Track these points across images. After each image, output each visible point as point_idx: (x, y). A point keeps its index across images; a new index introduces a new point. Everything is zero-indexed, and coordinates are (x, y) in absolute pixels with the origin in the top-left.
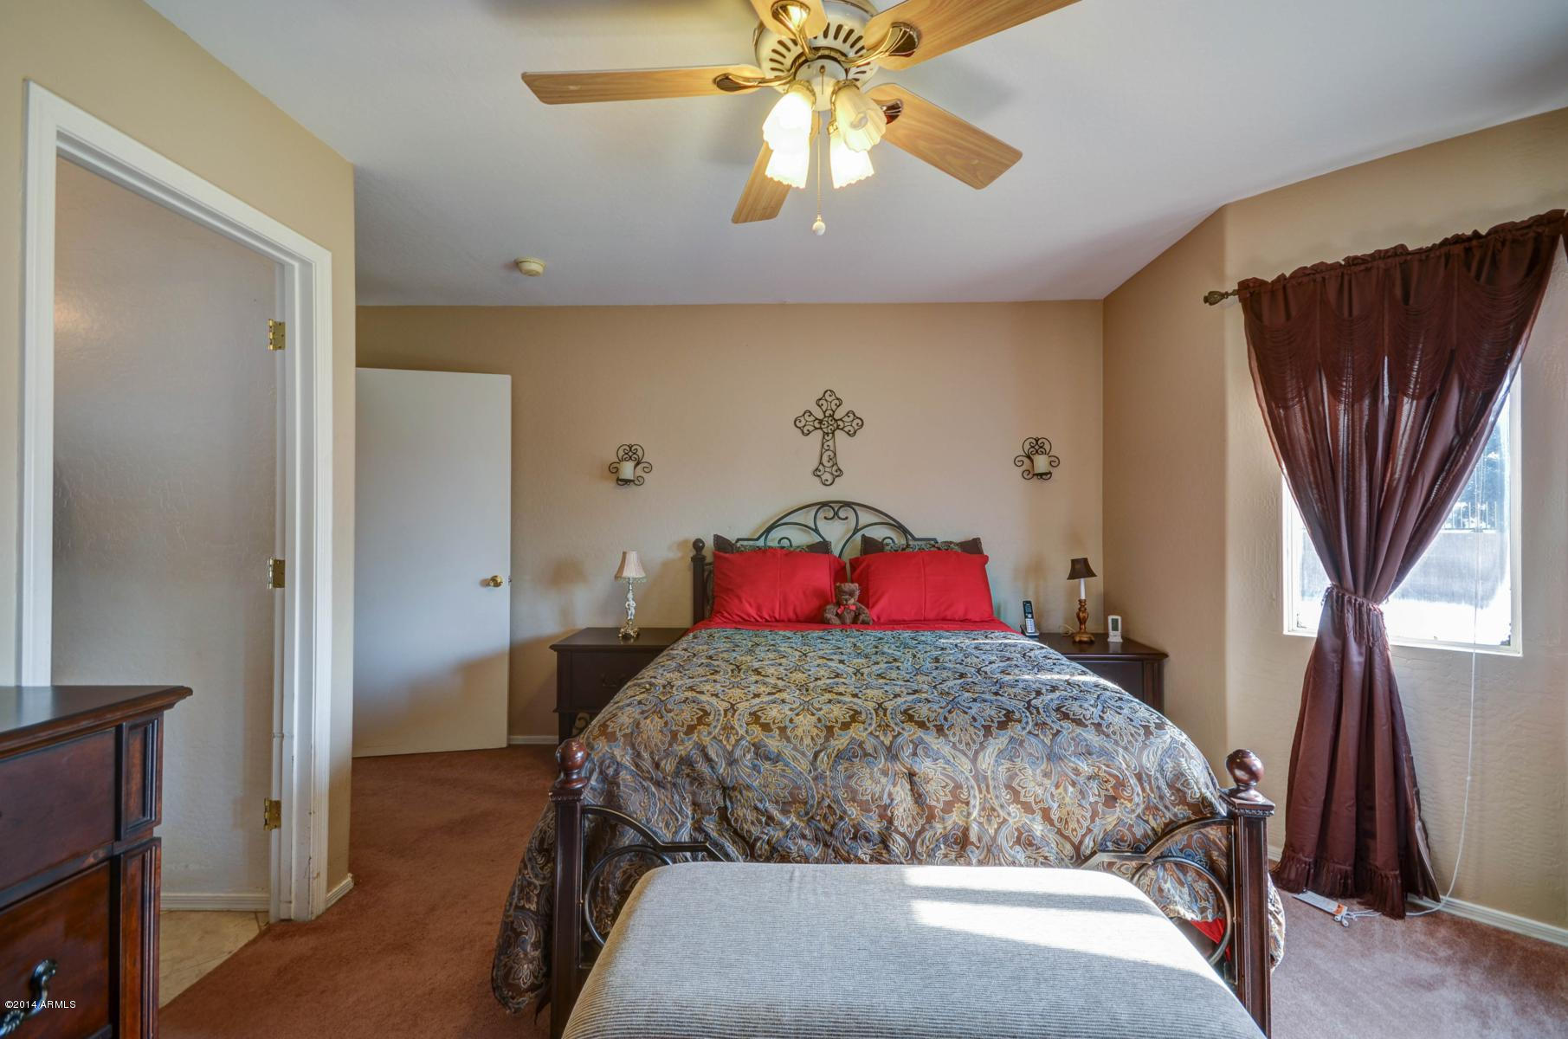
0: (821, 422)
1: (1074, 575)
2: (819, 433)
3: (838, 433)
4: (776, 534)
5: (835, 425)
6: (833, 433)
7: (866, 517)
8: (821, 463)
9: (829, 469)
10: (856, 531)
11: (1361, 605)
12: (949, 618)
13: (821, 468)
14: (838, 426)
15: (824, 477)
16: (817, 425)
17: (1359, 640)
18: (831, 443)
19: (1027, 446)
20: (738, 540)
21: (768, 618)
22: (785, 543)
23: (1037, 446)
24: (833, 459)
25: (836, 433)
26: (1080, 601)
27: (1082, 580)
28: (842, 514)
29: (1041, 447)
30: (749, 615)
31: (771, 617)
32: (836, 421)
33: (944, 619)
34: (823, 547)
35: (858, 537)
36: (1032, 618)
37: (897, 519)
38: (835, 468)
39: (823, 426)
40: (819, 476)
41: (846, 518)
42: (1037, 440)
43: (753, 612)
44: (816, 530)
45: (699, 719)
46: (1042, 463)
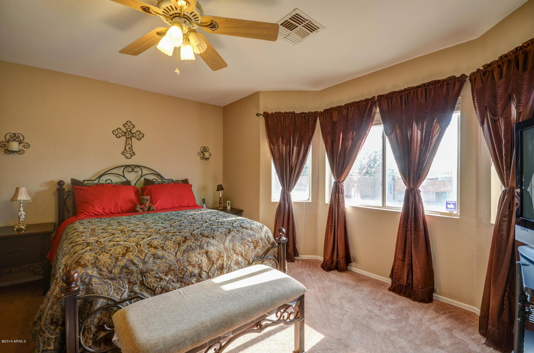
0: (125, 133)
1: (218, 190)
2: (124, 138)
3: (133, 138)
4: (104, 178)
5: (132, 135)
6: (131, 138)
7: (145, 172)
8: (125, 149)
9: (128, 152)
10: (141, 176)
11: (288, 193)
12: (183, 206)
13: (125, 151)
14: (133, 136)
15: (127, 155)
16: (123, 134)
17: (287, 202)
18: (130, 142)
19: (202, 149)
20: (84, 181)
22: (109, 181)
23: (205, 150)
24: (131, 148)
25: (132, 138)
26: (220, 197)
27: (221, 191)
28: (135, 170)
29: (206, 150)
30: (98, 212)
31: (109, 212)
32: (132, 133)
33: (181, 207)
34: (128, 183)
35: (143, 179)
36: (205, 204)
37: (158, 172)
38: (132, 152)
39: (126, 135)
40: (124, 155)
41: (137, 172)
42: (205, 147)
44: (124, 176)
45: (126, 250)
46: (207, 155)
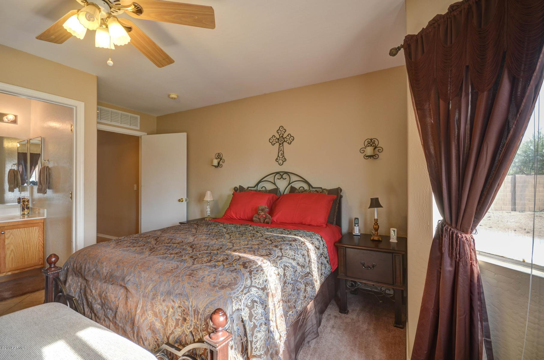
0: (278, 139)
1: (372, 206)
2: (278, 144)
3: (285, 143)
4: (261, 185)
5: (283, 140)
6: (283, 144)
7: (294, 178)
8: (278, 156)
9: (281, 158)
10: (289, 184)
12: (304, 223)
13: (278, 158)
14: (285, 140)
15: (279, 162)
16: (277, 141)
18: (282, 148)
19: (366, 142)
20: (248, 187)
21: (239, 218)
22: (264, 189)
23: (372, 143)
24: (283, 154)
25: (284, 143)
26: (375, 219)
27: (376, 209)
28: (284, 176)
29: (374, 143)
32: (284, 138)
34: (276, 190)
35: (290, 186)
36: (358, 226)
37: (305, 178)
38: (283, 158)
39: (279, 141)
40: (277, 162)
41: (286, 179)
42: (371, 140)
43: (234, 216)
44: (275, 184)
46: (369, 151)
